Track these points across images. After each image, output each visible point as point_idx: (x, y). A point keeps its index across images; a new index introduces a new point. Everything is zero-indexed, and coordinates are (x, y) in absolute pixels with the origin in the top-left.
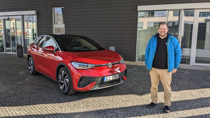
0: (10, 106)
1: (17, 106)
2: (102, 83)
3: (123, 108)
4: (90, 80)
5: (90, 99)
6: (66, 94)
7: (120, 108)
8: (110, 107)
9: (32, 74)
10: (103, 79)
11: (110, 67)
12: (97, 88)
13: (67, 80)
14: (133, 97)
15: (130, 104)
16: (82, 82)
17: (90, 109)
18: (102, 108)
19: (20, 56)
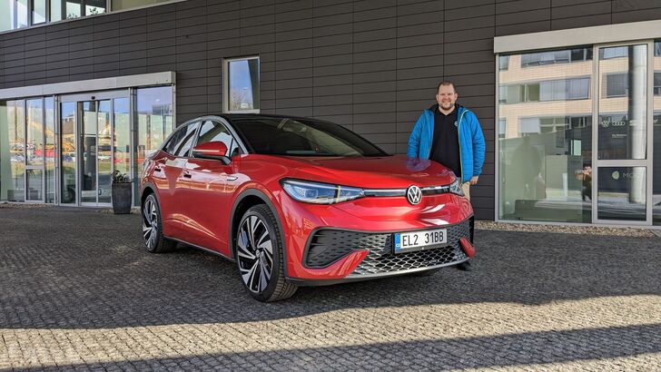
0: (73, 327)
1: (95, 327)
2: (390, 255)
3: (472, 340)
4: (347, 244)
5: (349, 315)
6: (263, 298)
7: (462, 341)
8: (420, 337)
9: (154, 251)
10: (392, 239)
11: (417, 200)
12: (372, 272)
13: (268, 245)
14: (505, 309)
15: (497, 329)
16: (318, 250)
17: (351, 339)
18: (392, 338)
19: (122, 209)
